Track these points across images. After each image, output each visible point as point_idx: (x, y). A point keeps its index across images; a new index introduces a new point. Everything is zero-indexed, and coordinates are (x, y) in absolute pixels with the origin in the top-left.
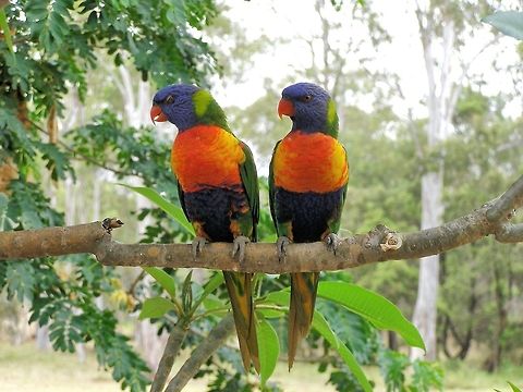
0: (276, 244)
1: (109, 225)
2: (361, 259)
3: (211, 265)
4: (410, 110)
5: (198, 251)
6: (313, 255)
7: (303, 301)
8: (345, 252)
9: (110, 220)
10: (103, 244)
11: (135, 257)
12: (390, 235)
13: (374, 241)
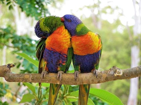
0: (74, 74)
1: (10, 66)
2: (107, 79)
3: (49, 82)
4: (127, 22)
5: (43, 76)
6: (88, 78)
7: (83, 96)
8: (100, 77)
9: (10, 64)
10: (7, 74)
11: (20, 79)
12: (118, 70)
13: (112, 72)
